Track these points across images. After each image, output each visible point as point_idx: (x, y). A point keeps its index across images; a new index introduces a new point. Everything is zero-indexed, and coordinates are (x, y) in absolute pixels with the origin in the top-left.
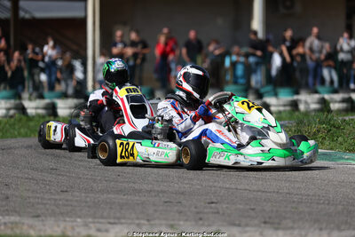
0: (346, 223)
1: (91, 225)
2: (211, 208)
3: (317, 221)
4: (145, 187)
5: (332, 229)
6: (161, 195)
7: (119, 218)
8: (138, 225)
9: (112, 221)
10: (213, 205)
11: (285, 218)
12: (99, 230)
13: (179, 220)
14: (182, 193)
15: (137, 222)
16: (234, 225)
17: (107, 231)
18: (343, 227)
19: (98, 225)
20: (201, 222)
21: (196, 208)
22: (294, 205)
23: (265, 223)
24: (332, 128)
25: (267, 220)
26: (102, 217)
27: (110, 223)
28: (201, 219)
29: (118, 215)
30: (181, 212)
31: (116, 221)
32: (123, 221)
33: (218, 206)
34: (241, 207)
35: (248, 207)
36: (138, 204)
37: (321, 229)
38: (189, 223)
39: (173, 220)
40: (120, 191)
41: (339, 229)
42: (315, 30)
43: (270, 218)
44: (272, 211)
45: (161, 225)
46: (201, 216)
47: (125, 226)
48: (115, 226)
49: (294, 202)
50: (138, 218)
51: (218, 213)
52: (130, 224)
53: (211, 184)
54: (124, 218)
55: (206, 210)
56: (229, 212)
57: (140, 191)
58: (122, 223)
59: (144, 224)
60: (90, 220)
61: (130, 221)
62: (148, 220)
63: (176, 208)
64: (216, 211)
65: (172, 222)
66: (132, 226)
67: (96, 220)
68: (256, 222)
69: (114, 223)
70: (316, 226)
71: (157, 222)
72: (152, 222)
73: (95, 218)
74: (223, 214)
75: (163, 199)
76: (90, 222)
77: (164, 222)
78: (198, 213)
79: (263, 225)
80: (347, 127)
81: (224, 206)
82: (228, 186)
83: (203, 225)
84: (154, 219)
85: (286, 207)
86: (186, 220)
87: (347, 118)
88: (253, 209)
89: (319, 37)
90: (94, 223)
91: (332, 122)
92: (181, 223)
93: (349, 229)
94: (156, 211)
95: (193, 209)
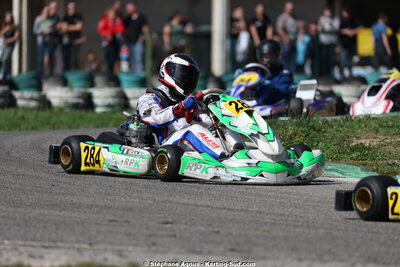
0: (330, 252)
1: (22, 249)
2: (166, 229)
3: (294, 249)
4: (85, 200)
5: (314, 260)
6: (104, 211)
7: (55, 242)
8: (78, 250)
9: (47, 244)
10: (168, 226)
11: (256, 245)
12: (31, 256)
13: (128, 245)
14: (131, 210)
15: (76, 246)
16: (195, 252)
17: (41, 257)
18: (326, 258)
19: (30, 249)
20: (154, 248)
21: (147, 229)
22: (266, 228)
23: (232, 250)
24: (311, 131)
25: (235, 247)
26: (35, 240)
27: (45, 247)
28: (154, 244)
29: (54, 236)
30: (130, 235)
31: (52, 244)
32: (60, 244)
33: (174, 227)
34: (202, 229)
35: (210, 229)
36: (78, 223)
37: (300, 260)
38: (139, 249)
39: (121, 244)
40: (55, 206)
41: (321, 260)
42: (289, 6)
43: (237, 244)
44: (240, 235)
45: (106, 250)
46: (154, 239)
47: (63, 251)
48: (51, 251)
49: (266, 223)
50: (77, 242)
51: (175, 236)
52: (69, 248)
53: (166, 198)
54: (62, 241)
55: (160, 233)
56: (188, 235)
57: (79, 206)
58: (58, 247)
59: (85, 249)
60: (20, 242)
61: (68, 245)
62: (90, 244)
63: (123, 229)
64: (171, 233)
65: (119, 248)
66: (71, 252)
67: (28, 243)
68: (221, 249)
69: (50, 247)
70: (294, 255)
71: (101, 246)
72: (95, 247)
73: (27, 240)
74: (181, 238)
75: (108, 217)
76: (20, 245)
77: (109, 247)
78: (151, 236)
79: (229, 253)
80: (329, 130)
81: (182, 227)
82: (185, 201)
83: (156, 252)
84: (98, 243)
85: (256, 230)
86: (137, 245)
87: (329, 119)
88: (217, 232)
89: (294, 15)
90: (25, 246)
91: (311, 124)
92: (131, 248)
93: (333, 260)
94: (99, 232)
95: (144, 230)
